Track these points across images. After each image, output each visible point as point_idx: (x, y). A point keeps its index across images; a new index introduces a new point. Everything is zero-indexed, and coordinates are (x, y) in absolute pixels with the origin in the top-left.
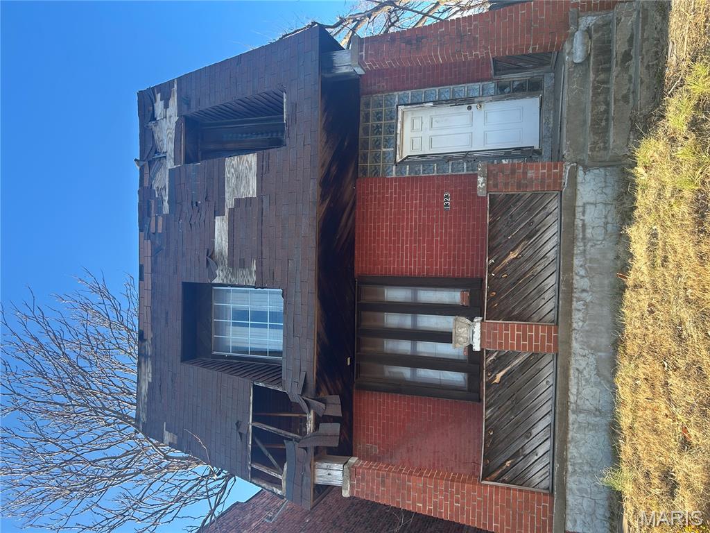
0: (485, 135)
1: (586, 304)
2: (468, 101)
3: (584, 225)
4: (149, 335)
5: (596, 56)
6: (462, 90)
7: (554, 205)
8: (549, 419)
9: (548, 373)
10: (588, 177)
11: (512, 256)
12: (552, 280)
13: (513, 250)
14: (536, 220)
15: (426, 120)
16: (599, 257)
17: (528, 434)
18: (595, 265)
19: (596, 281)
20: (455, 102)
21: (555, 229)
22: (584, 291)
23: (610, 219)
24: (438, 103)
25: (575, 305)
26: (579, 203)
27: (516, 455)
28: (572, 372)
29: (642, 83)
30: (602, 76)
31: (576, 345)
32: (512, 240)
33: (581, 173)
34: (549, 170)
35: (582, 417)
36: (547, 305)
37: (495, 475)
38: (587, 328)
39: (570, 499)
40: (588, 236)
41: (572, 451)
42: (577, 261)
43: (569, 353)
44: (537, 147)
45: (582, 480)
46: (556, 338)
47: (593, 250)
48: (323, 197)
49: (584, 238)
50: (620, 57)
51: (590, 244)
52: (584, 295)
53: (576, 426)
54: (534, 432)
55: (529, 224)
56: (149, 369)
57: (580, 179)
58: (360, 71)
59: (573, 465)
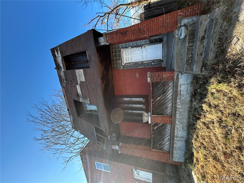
0: (146, 56)
1: (180, 112)
2: (141, 46)
3: (180, 91)
4: (69, 109)
5: (189, 36)
6: (139, 43)
7: (171, 84)
8: (169, 137)
9: (169, 127)
10: (182, 76)
11: (158, 98)
12: (170, 105)
13: (159, 97)
14: (165, 88)
15: (129, 52)
16: (185, 99)
17: (163, 140)
18: (183, 102)
19: (183, 106)
20: (137, 46)
21: (171, 91)
22: (180, 108)
23: (188, 89)
24: (132, 47)
25: (177, 112)
26: (179, 84)
27: (160, 144)
28: (175, 128)
29: (211, 50)
30: (191, 44)
31: (176, 122)
32: (158, 94)
33: (180, 75)
34: (170, 74)
35: (178, 138)
36: (169, 111)
37: (155, 148)
38: (180, 118)
39: (174, 155)
40: (182, 94)
41: (175, 145)
42: (178, 101)
43: (175, 124)
44: (161, 59)
45: (177, 151)
46: (171, 120)
47: (183, 98)
48: (103, 82)
49: (180, 94)
50: (200, 38)
51: (182, 96)
52: (180, 109)
53: (176, 140)
54: (165, 140)
55: (163, 90)
56: (72, 117)
57: (180, 77)
58: (107, 44)
59: (175, 148)
